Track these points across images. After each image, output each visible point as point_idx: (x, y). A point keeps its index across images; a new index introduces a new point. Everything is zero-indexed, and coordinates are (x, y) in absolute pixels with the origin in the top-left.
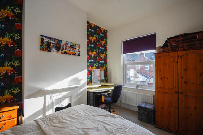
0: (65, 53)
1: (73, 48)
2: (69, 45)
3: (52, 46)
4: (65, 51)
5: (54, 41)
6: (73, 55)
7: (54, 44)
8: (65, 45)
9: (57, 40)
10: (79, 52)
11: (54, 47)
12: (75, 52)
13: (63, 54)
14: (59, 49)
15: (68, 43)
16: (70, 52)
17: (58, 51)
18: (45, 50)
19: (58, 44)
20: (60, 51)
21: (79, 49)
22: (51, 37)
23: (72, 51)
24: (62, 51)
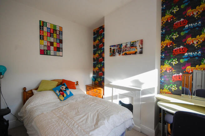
0: (126, 54)
1: (133, 46)
2: (129, 46)
3: (116, 51)
4: (125, 52)
5: (117, 47)
6: (133, 54)
7: (117, 49)
8: (125, 47)
9: (119, 44)
10: (142, 48)
11: (117, 51)
12: (136, 51)
13: (124, 56)
14: (121, 52)
15: (127, 43)
16: (130, 52)
17: (120, 54)
18: (112, 56)
19: (119, 48)
20: (122, 54)
21: (140, 45)
22: (115, 44)
23: (133, 50)
24: (123, 53)
